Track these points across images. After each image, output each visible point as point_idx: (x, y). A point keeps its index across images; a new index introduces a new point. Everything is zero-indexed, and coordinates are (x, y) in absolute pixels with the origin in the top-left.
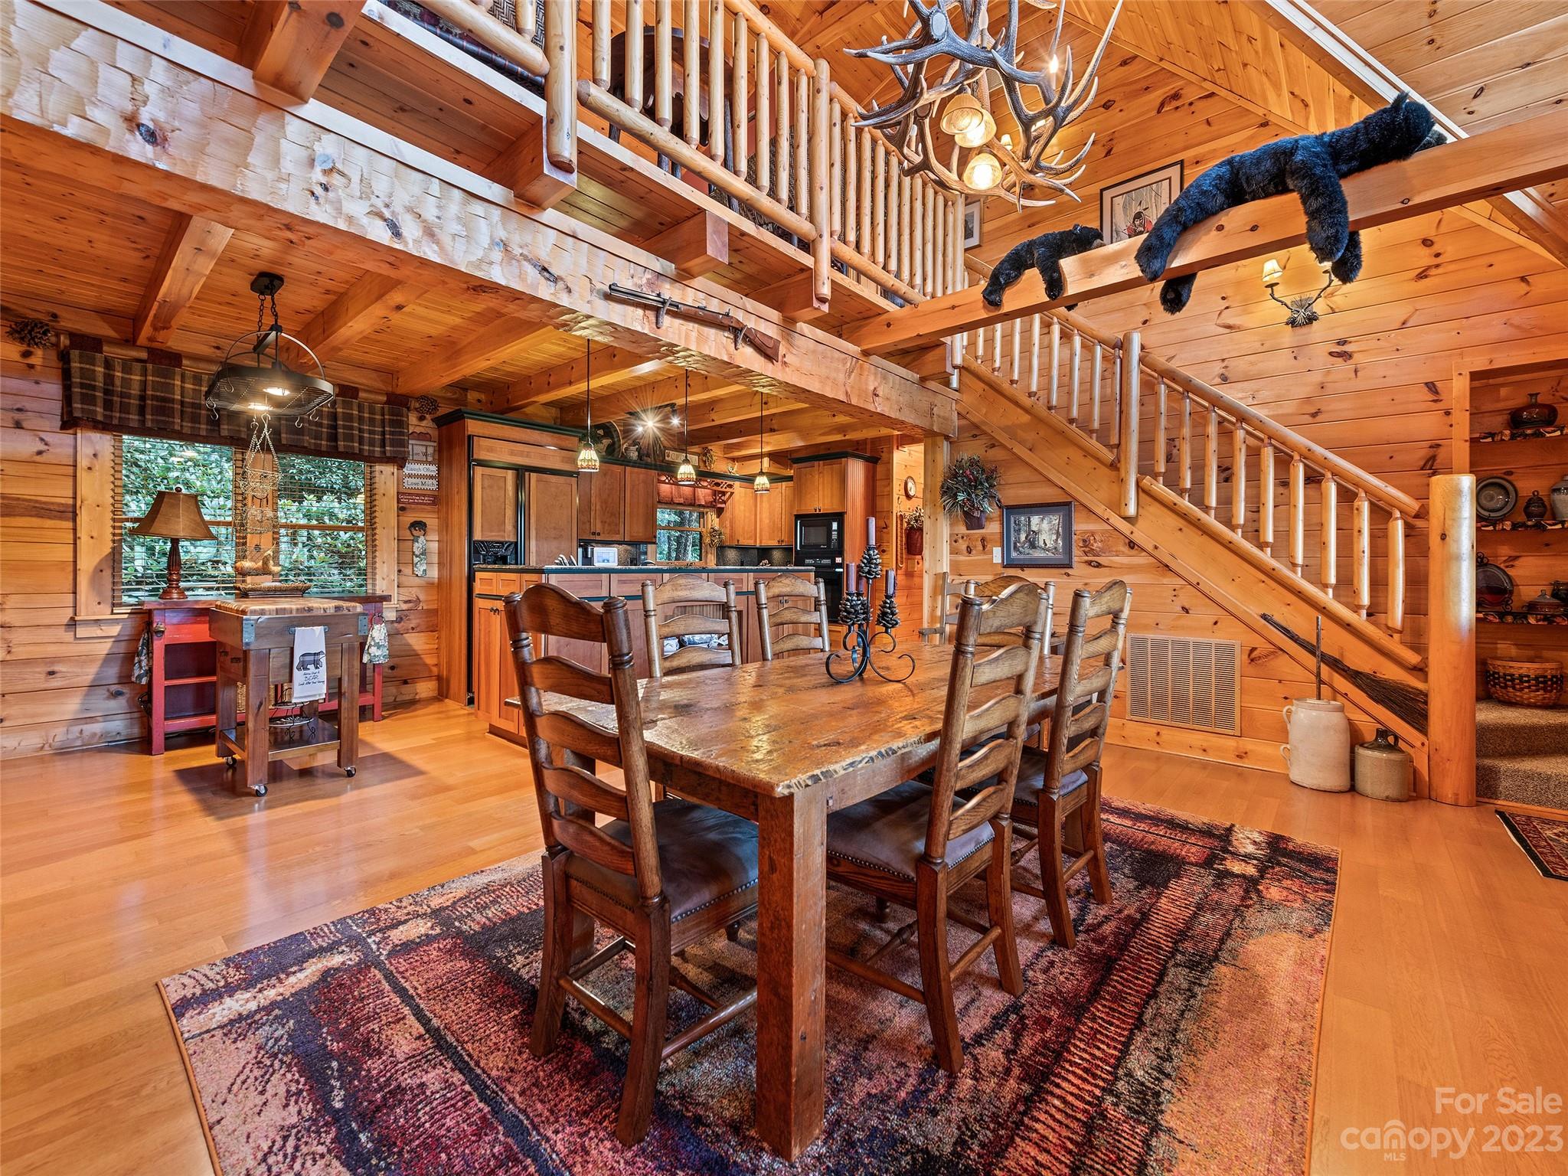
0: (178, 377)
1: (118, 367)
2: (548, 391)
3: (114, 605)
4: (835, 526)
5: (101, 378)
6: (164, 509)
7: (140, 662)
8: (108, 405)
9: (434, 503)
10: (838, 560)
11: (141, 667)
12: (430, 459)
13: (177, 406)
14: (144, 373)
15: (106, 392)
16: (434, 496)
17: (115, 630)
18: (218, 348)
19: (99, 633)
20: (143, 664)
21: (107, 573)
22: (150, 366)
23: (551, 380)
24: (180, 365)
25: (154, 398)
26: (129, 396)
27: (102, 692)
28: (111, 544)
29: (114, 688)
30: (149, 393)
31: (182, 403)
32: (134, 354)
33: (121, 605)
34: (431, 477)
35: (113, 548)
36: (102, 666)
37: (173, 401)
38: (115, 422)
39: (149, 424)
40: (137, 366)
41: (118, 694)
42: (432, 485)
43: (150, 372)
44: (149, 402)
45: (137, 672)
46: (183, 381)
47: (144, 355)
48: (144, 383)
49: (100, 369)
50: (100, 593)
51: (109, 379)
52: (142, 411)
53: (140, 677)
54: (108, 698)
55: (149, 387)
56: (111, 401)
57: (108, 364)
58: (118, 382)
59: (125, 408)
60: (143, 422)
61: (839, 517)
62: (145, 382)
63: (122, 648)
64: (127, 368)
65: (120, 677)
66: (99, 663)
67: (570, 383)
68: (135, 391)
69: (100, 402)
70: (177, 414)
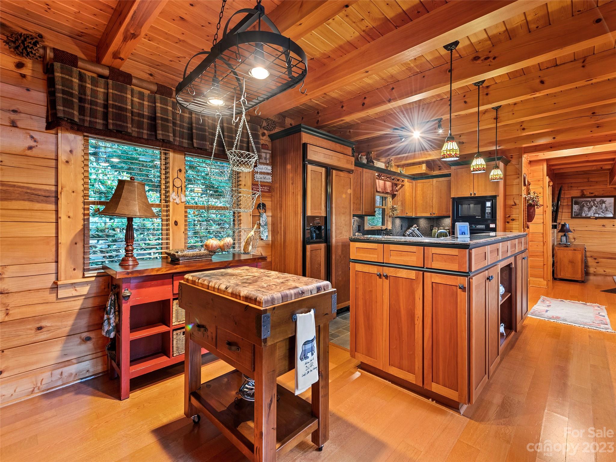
0: (129, 92)
1: (89, 81)
2: (363, 110)
3: (84, 270)
4: (488, 204)
5: (76, 87)
6: (125, 194)
7: (109, 319)
8: (82, 110)
9: (269, 191)
10: (492, 226)
11: (109, 324)
12: (268, 162)
13: (129, 115)
14: (107, 87)
15: (81, 100)
16: (270, 187)
17: (85, 290)
18: (151, 75)
19: (75, 293)
20: (112, 321)
21: (80, 245)
22: (110, 82)
23: (366, 101)
24: (130, 83)
25: (114, 106)
26: (96, 104)
27: (76, 340)
28: (82, 222)
29: (84, 335)
30: (110, 102)
31: (132, 113)
32: (100, 70)
33: (89, 270)
34: (268, 174)
35: (84, 225)
36: (76, 319)
37: (126, 110)
38: (87, 124)
39: (111, 127)
40: (102, 81)
41: (88, 339)
42: (269, 179)
43: (110, 86)
44: (110, 110)
45: (106, 328)
46: (132, 96)
47: (106, 72)
48: (107, 95)
49: (76, 80)
50: (74, 261)
51: (82, 88)
52: (105, 116)
53: (108, 332)
54: (80, 344)
55: (110, 98)
56: (84, 107)
57: (81, 78)
58: (88, 92)
59: (93, 114)
60: (106, 125)
61: (493, 199)
62: (107, 93)
63: (90, 303)
64: (94, 82)
65: (89, 326)
66: (74, 317)
67: (389, 101)
68: (100, 100)
69: (76, 107)
70: (129, 121)
